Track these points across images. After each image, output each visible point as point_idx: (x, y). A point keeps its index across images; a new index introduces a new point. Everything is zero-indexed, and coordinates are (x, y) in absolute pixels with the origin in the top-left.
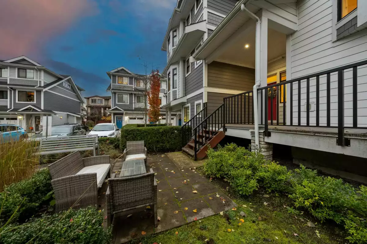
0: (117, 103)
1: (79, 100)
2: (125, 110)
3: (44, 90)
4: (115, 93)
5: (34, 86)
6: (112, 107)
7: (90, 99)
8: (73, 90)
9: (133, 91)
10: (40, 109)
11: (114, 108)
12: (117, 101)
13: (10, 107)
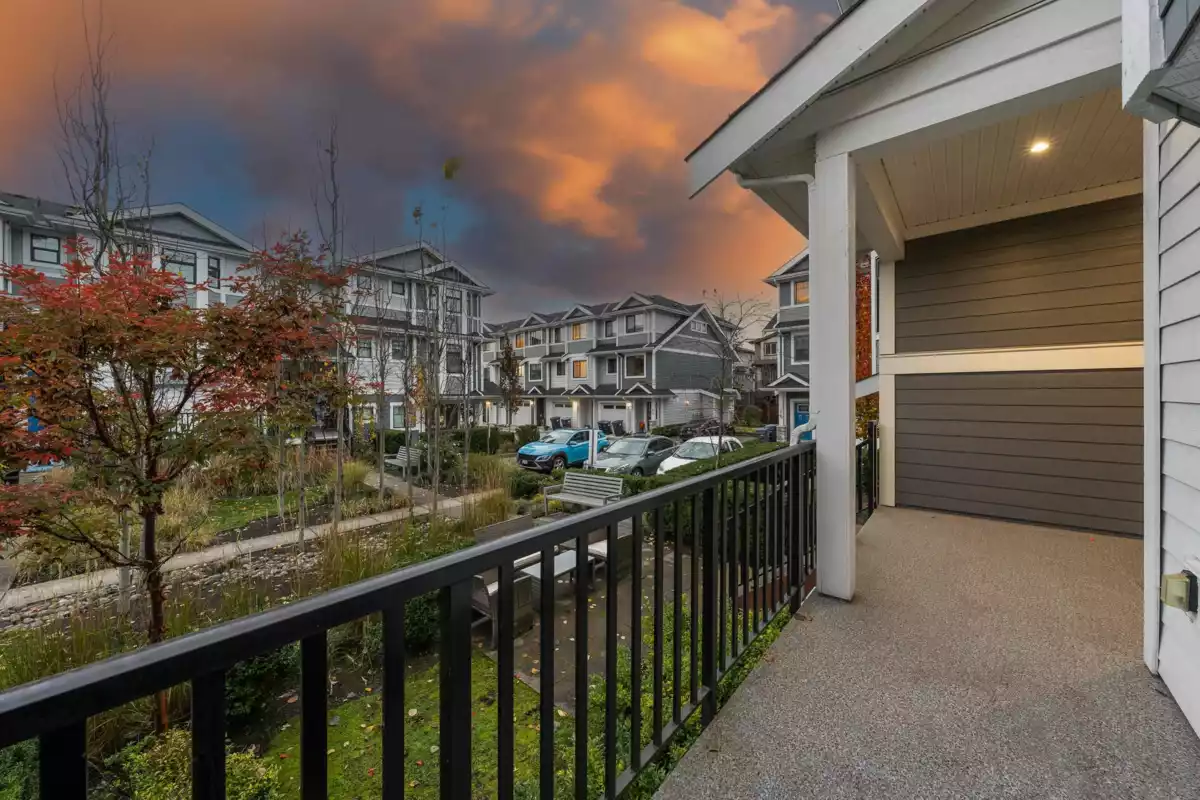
0: (792, 363)
1: (728, 355)
3: (656, 349)
4: (787, 335)
5: (641, 346)
6: (778, 375)
7: (762, 344)
8: (712, 333)
10: (649, 387)
11: (785, 377)
12: (793, 355)
13: (619, 386)
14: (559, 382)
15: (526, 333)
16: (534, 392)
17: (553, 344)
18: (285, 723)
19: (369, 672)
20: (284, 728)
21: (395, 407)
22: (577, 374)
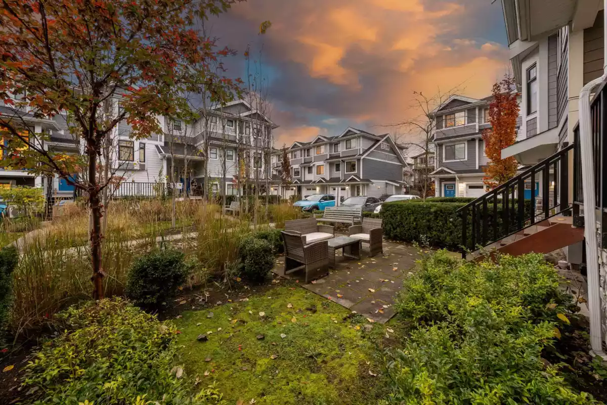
0: (444, 161)
1: (400, 162)
2: (458, 172)
3: (362, 157)
4: (440, 145)
5: (355, 155)
6: (435, 168)
7: (418, 158)
8: (393, 151)
9: (476, 134)
10: (359, 178)
11: (439, 169)
12: (444, 156)
13: (342, 178)
14: (309, 177)
15: (292, 152)
16: (296, 183)
17: (306, 157)
18: (178, 315)
19: (229, 291)
20: (178, 317)
21: (228, 185)
22: (319, 173)
